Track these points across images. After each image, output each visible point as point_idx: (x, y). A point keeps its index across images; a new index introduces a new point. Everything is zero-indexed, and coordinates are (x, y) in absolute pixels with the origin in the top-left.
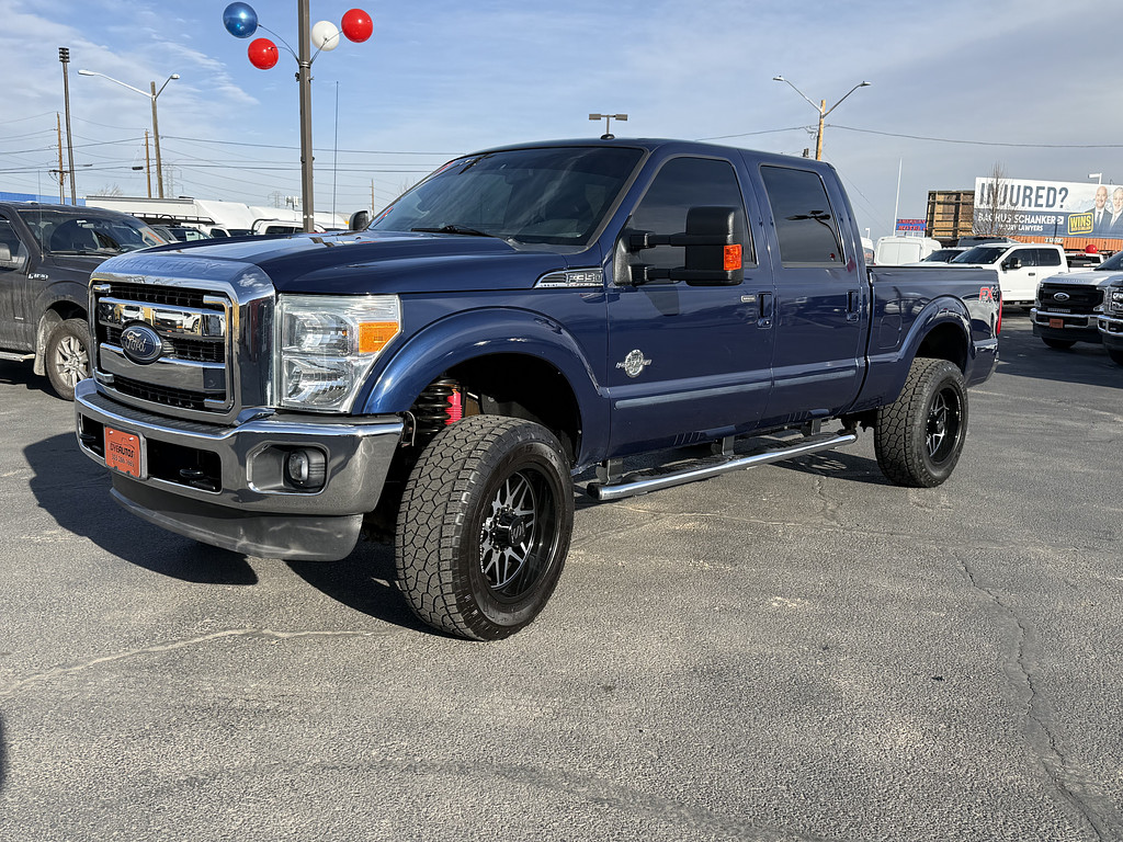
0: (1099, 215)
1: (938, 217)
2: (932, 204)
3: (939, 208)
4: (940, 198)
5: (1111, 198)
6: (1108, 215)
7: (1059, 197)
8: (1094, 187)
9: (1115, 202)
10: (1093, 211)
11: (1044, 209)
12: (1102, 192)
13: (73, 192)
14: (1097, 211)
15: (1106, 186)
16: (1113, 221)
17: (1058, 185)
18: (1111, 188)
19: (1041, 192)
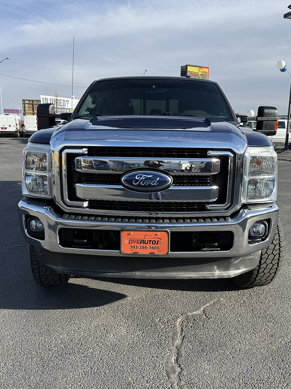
1: (26, 109)
2: (24, 104)
3: (27, 106)
4: (27, 102)
7: (66, 103)
11: (62, 107)
17: (66, 99)
19: (61, 101)
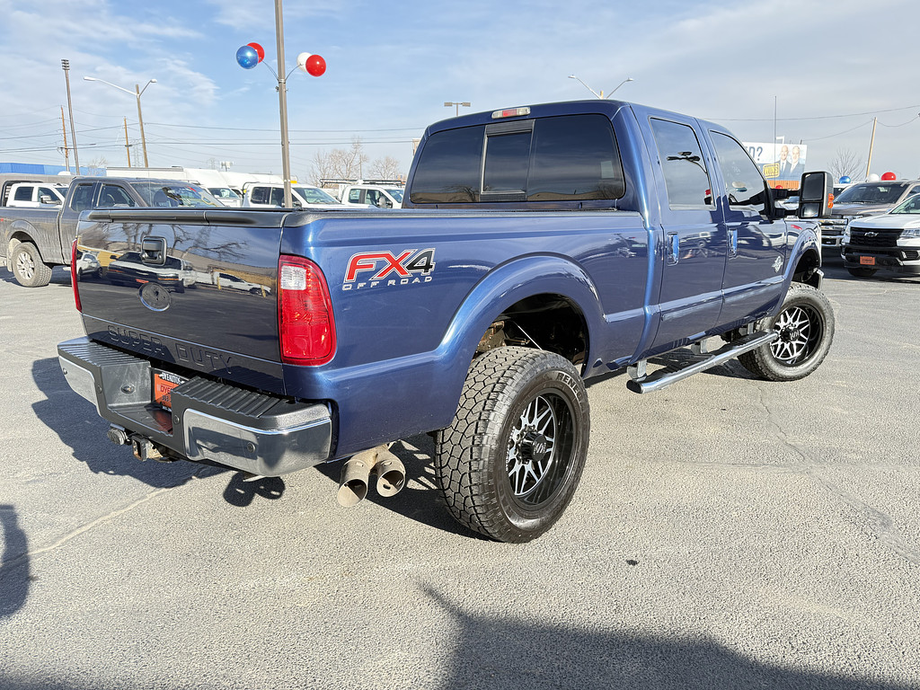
0: (783, 165)
5: (790, 153)
6: (789, 164)
8: (779, 146)
9: (793, 156)
10: (779, 162)
12: (784, 149)
13: (77, 162)
14: (782, 162)
15: (788, 145)
16: (792, 169)
17: (756, 145)
18: (790, 147)
